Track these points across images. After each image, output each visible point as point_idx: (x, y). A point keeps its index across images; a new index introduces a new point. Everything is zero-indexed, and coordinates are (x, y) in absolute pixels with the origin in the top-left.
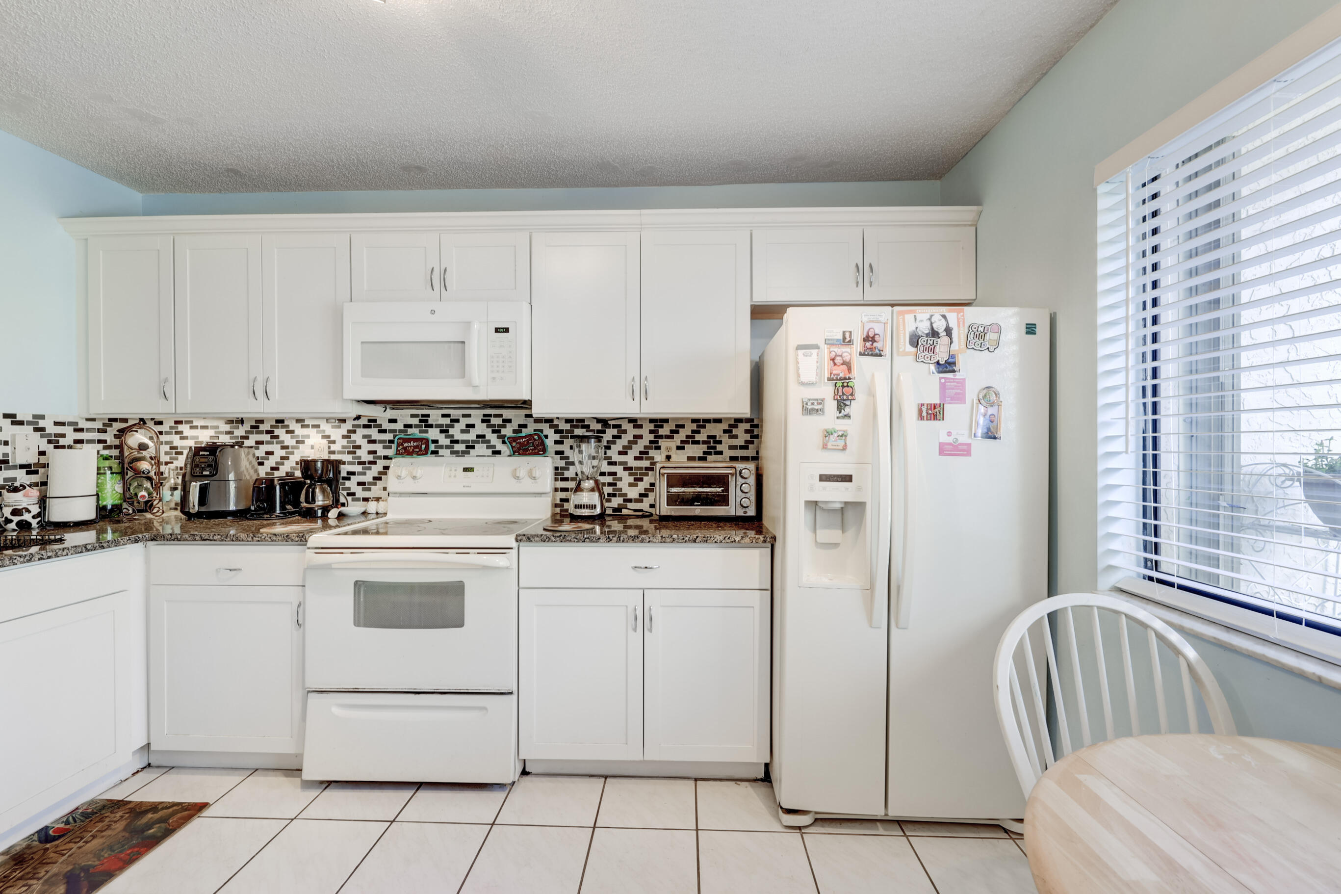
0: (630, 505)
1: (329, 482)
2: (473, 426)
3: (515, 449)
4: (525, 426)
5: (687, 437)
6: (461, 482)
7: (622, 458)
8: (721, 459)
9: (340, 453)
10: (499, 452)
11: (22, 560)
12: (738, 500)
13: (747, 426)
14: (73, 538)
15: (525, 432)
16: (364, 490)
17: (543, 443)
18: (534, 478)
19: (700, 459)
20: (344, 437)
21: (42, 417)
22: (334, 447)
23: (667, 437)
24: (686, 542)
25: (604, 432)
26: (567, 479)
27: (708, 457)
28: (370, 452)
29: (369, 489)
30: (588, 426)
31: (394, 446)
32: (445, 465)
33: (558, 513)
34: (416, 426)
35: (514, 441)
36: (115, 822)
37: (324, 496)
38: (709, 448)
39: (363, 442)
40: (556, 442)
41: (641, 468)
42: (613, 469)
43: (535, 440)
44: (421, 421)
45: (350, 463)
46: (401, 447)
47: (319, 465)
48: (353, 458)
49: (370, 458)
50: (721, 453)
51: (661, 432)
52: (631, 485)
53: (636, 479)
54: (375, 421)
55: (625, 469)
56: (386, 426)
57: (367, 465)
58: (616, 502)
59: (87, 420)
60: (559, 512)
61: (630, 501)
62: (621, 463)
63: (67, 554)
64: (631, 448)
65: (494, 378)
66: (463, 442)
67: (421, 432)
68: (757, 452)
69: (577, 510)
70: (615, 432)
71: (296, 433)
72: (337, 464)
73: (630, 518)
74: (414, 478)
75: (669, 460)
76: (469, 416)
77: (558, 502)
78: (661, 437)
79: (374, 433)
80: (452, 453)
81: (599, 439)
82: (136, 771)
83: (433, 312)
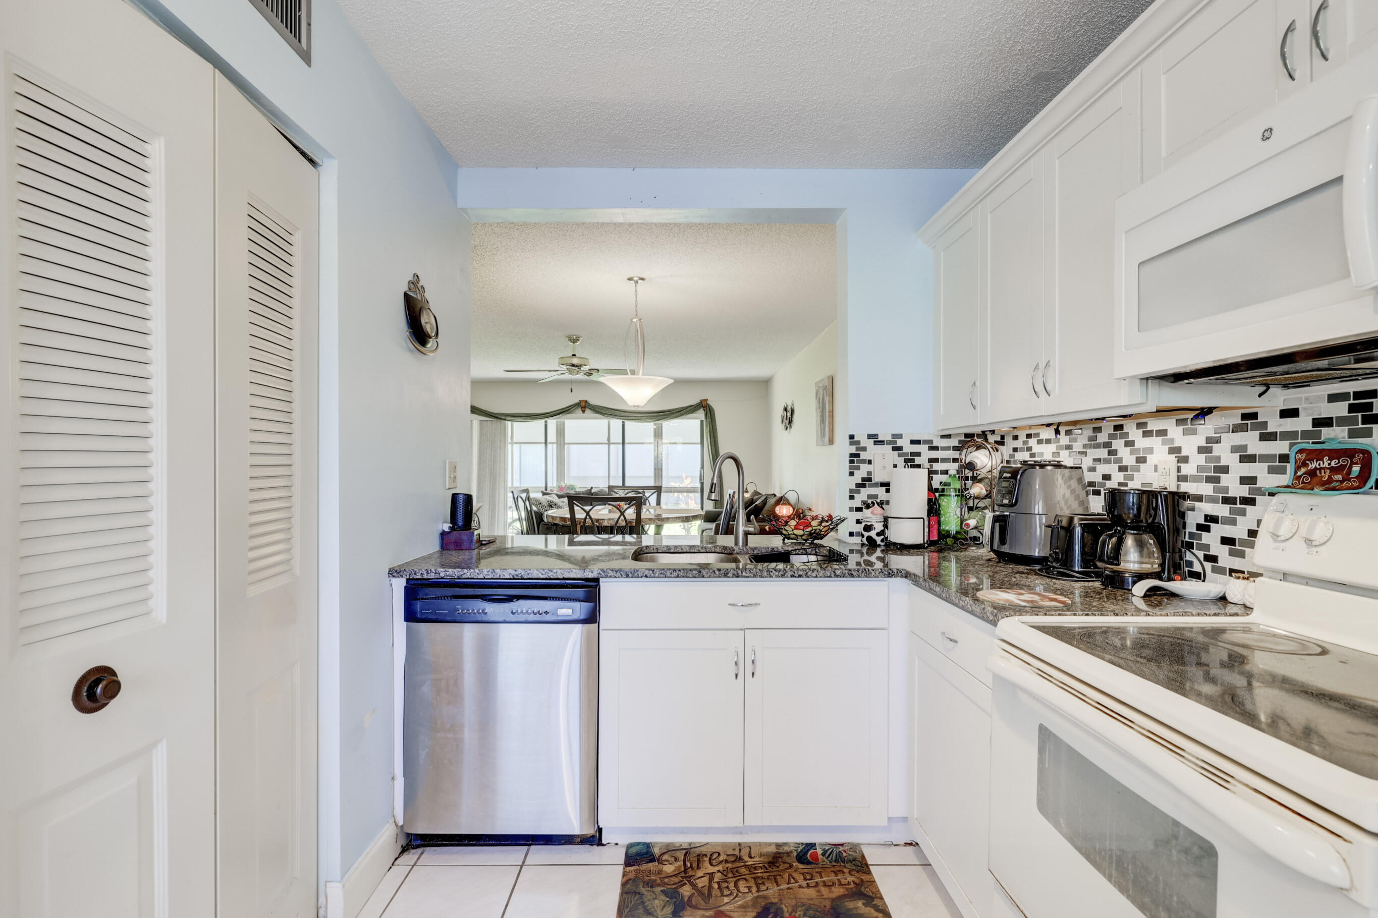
1: (1155, 530)
9: (1196, 479)
11: (777, 573)
14: (899, 561)
16: (1232, 553)
20: (1201, 450)
21: (900, 436)
22: (1187, 469)
28: (1244, 480)
29: (1241, 555)
31: (1290, 467)
34: (1342, 421)
36: (840, 884)
37: (1141, 552)
39: (1230, 459)
44: (1352, 408)
45: (1212, 500)
46: (1303, 470)
48: (1215, 490)
49: (1243, 491)
54: (1254, 416)
56: (1276, 425)
57: (1238, 506)
59: (942, 437)
67: (1352, 434)
71: (1137, 445)
72: (1177, 497)
74: (1309, 542)
79: (1251, 441)
82: (909, 842)
83: (1266, 134)
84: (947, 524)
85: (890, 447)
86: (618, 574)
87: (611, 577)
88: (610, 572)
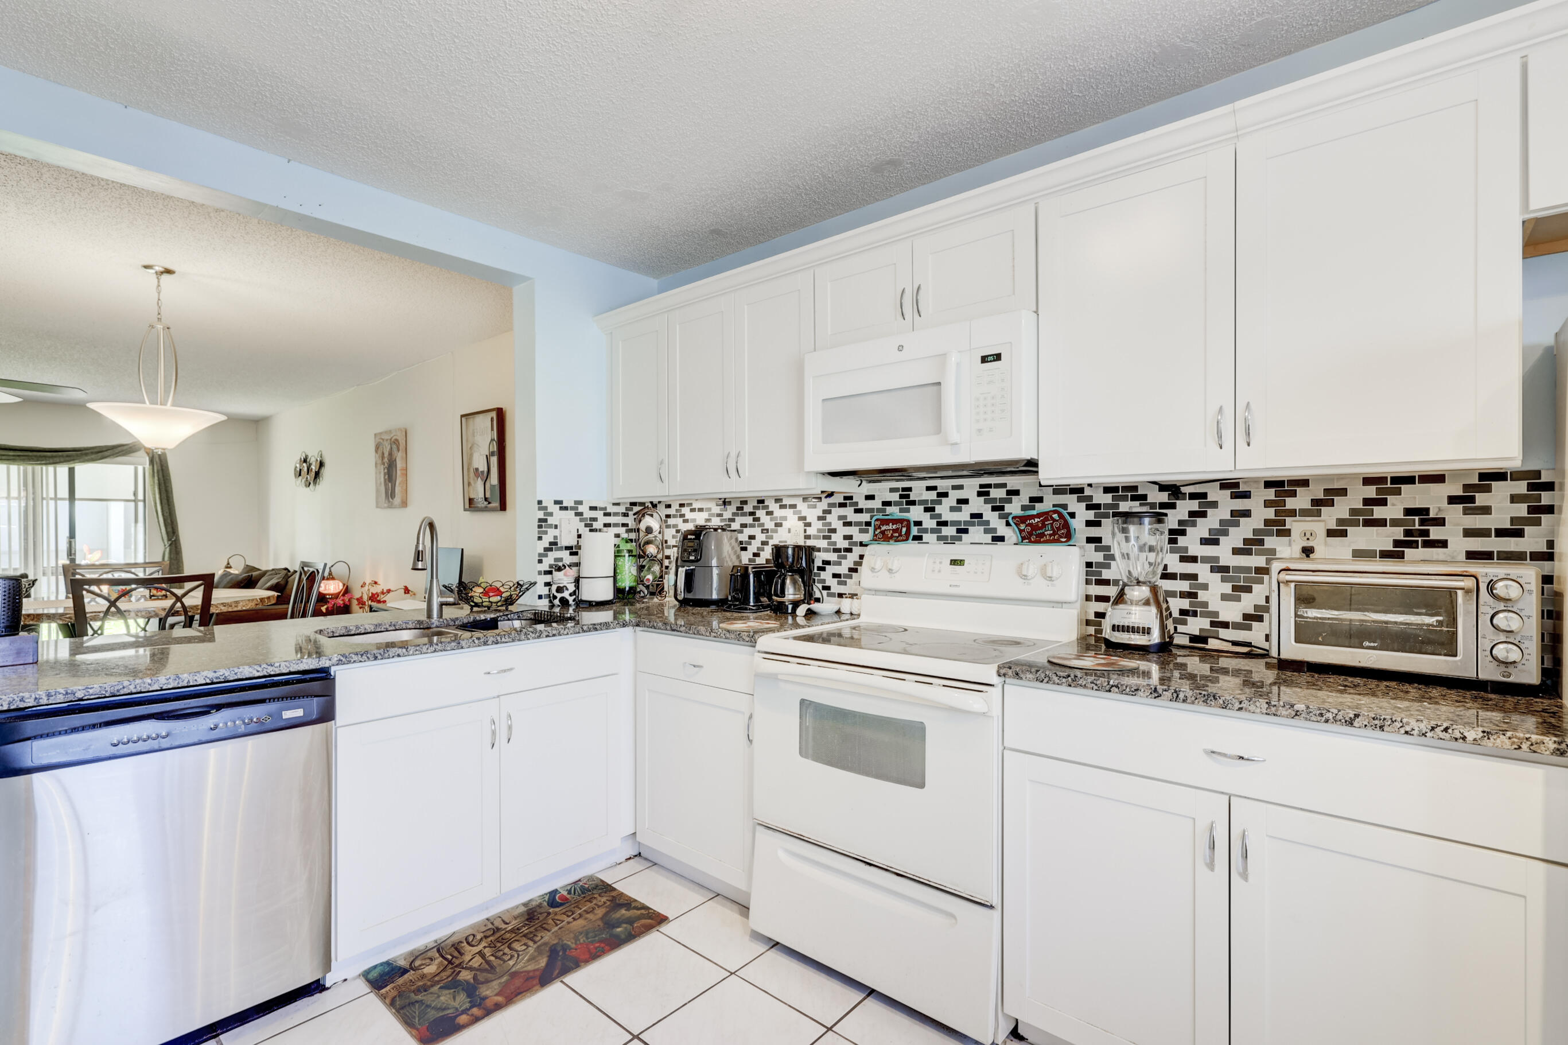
0: (1223, 633)
1: (801, 572)
2: (965, 501)
3: (1024, 534)
4: (1040, 500)
5: (1353, 512)
6: (948, 578)
7: (1209, 551)
8: (1442, 557)
9: (816, 537)
10: (1001, 539)
11: (534, 635)
12: (1485, 644)
13: (1521, 487)
14: (594, 617)
15: (1040, 508)
16: (839, 583)
17: (1066, 525)
18: (1050, 579)
19: (1385, 555)
20: (820, 518)
21: (580, 503)
22: (811, 531)
23: (1304, 513)
24: (1327, 721)
25: (1173, 506)
26: (1106, 582)
27: (1407, 551)
28: (846, 537)
29: (845, 583)
30: (1144, 497)
31: (871, 529)
32: (927, 555)
33: (1091, 635)
34: (897, 504)
35: (1023, 522)
36: (599, 907)
37: (795, 588)
38: (1408, 533)
39: (837, 524)
40: (1089, 523)
41: (1247, 570)
42: (1189, 568)
43: (1054, 520)
44: (901, 496)
45: (826, 550)
46: (879, 531)
47: (790, 551)
48: (829, 544)
49: (845, 544)
50: (1443, 544)
51: (1291, 503)
52: (1225, 597)
53: (1235, 588)
54: (851, 498)
55: (1213, 570)
56: (863, 504)
57: (843, 553)
58: (1196, 625)
59: (614, 504)
60: (1093, 633)
61: (1225, 625)
62: (1205, 560)
63: (568, 634)
64: (1225, 533)
65: (980, 430)
66: (954, 523)
67: (901, 511)
68: (1551, 544)
69: (1116, 633)
70: (1194, 505)
71: (775, 514)
72: (810, 550)
73: (1222, 656)
74: (890, 571)
75: (1308, 556)
76: (961, 487)
77: (1092, 617)
78: (1292, 513)
79: (849, 512)
80: (939, 539)
81: (1159, 518)
82: (628, 857)
83: (900, 348)
84: (623, 581)
85: (573, 512)
86: (364, 657)
87: (355, 661)
88: (353, 656)
